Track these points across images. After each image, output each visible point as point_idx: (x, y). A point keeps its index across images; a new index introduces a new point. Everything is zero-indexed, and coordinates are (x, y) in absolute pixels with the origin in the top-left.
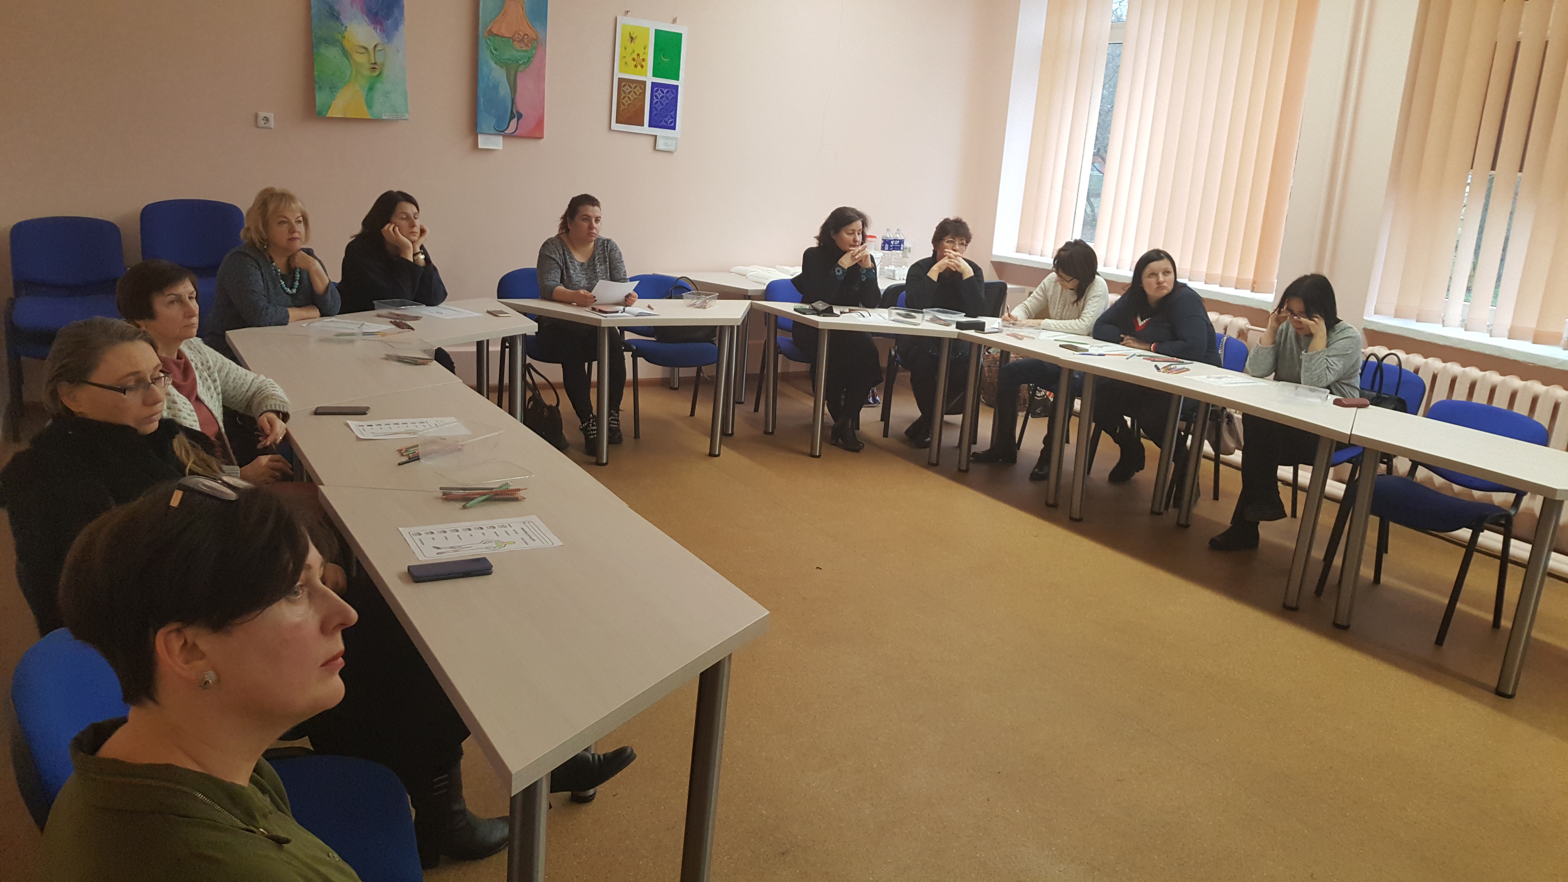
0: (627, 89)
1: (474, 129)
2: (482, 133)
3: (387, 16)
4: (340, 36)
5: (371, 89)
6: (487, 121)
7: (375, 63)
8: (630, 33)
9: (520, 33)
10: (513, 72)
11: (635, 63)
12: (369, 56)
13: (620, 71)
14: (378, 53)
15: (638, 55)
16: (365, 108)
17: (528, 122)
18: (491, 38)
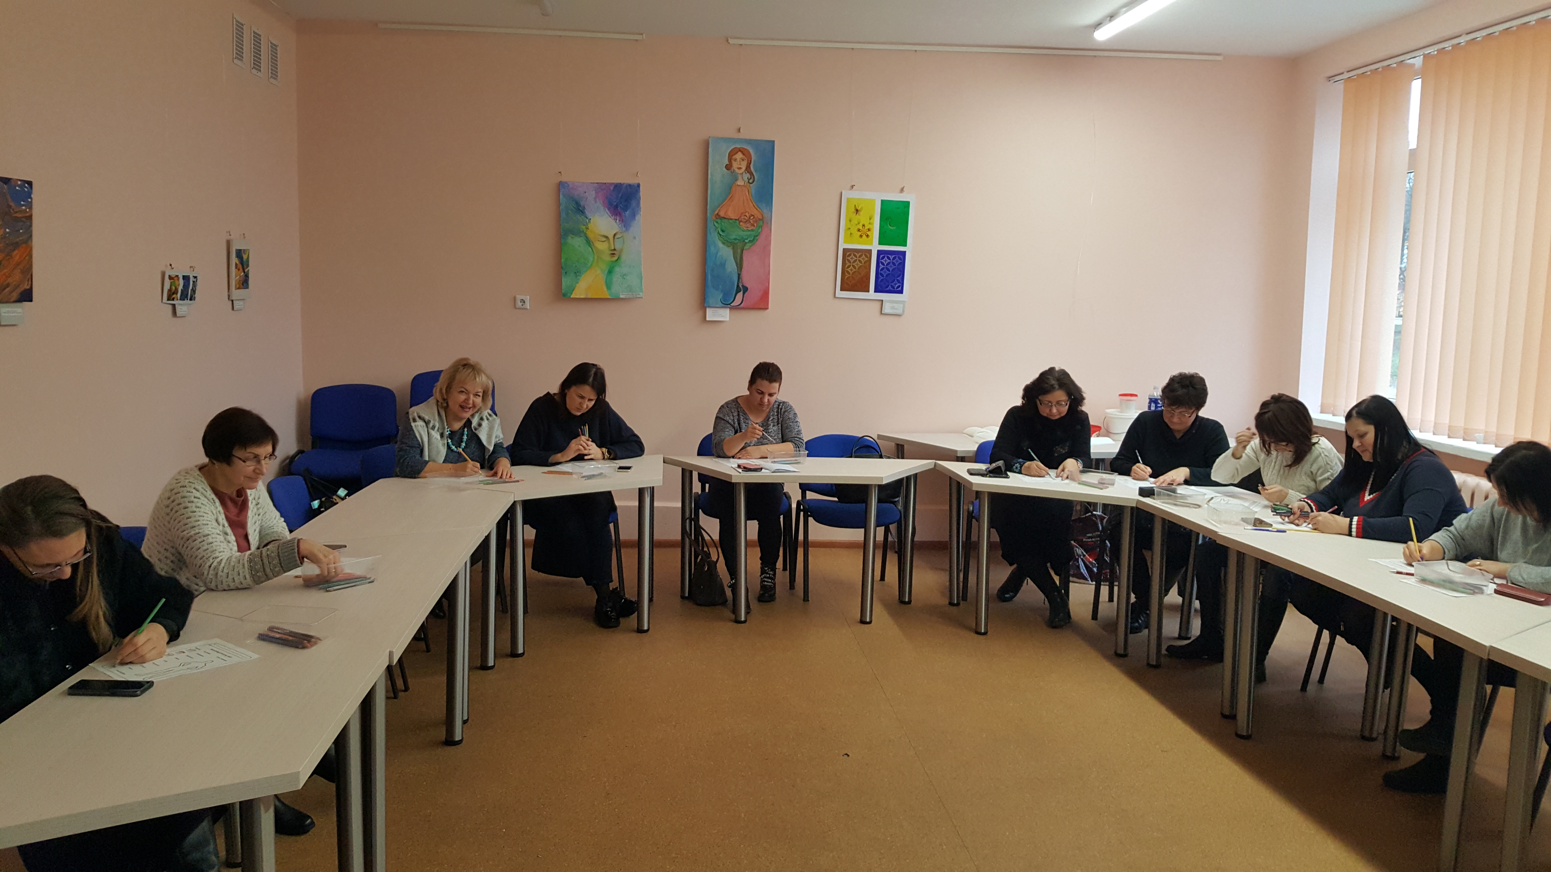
0: (852, 258)
1: (703, 304)
2: (709, 307)
3: (626, 208)
4: (584, 227)
5: (610, 272)
6: (716, 296)
7: (615, 250)
8: (855, 206)
9: (747, 214)
10: (739, 251)
11: (860, 233)
12: (609, 243)
13: (845, 242)
14: (616, 240)
15: (864, 225)
16: (605, 288)
17: (754, 294)
18: (719, 221)
